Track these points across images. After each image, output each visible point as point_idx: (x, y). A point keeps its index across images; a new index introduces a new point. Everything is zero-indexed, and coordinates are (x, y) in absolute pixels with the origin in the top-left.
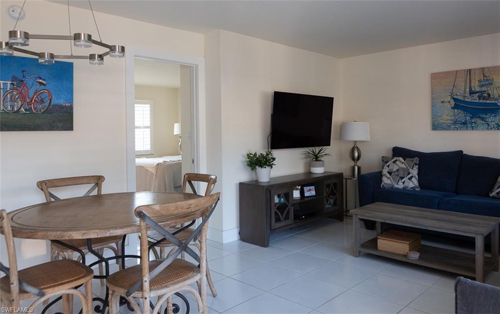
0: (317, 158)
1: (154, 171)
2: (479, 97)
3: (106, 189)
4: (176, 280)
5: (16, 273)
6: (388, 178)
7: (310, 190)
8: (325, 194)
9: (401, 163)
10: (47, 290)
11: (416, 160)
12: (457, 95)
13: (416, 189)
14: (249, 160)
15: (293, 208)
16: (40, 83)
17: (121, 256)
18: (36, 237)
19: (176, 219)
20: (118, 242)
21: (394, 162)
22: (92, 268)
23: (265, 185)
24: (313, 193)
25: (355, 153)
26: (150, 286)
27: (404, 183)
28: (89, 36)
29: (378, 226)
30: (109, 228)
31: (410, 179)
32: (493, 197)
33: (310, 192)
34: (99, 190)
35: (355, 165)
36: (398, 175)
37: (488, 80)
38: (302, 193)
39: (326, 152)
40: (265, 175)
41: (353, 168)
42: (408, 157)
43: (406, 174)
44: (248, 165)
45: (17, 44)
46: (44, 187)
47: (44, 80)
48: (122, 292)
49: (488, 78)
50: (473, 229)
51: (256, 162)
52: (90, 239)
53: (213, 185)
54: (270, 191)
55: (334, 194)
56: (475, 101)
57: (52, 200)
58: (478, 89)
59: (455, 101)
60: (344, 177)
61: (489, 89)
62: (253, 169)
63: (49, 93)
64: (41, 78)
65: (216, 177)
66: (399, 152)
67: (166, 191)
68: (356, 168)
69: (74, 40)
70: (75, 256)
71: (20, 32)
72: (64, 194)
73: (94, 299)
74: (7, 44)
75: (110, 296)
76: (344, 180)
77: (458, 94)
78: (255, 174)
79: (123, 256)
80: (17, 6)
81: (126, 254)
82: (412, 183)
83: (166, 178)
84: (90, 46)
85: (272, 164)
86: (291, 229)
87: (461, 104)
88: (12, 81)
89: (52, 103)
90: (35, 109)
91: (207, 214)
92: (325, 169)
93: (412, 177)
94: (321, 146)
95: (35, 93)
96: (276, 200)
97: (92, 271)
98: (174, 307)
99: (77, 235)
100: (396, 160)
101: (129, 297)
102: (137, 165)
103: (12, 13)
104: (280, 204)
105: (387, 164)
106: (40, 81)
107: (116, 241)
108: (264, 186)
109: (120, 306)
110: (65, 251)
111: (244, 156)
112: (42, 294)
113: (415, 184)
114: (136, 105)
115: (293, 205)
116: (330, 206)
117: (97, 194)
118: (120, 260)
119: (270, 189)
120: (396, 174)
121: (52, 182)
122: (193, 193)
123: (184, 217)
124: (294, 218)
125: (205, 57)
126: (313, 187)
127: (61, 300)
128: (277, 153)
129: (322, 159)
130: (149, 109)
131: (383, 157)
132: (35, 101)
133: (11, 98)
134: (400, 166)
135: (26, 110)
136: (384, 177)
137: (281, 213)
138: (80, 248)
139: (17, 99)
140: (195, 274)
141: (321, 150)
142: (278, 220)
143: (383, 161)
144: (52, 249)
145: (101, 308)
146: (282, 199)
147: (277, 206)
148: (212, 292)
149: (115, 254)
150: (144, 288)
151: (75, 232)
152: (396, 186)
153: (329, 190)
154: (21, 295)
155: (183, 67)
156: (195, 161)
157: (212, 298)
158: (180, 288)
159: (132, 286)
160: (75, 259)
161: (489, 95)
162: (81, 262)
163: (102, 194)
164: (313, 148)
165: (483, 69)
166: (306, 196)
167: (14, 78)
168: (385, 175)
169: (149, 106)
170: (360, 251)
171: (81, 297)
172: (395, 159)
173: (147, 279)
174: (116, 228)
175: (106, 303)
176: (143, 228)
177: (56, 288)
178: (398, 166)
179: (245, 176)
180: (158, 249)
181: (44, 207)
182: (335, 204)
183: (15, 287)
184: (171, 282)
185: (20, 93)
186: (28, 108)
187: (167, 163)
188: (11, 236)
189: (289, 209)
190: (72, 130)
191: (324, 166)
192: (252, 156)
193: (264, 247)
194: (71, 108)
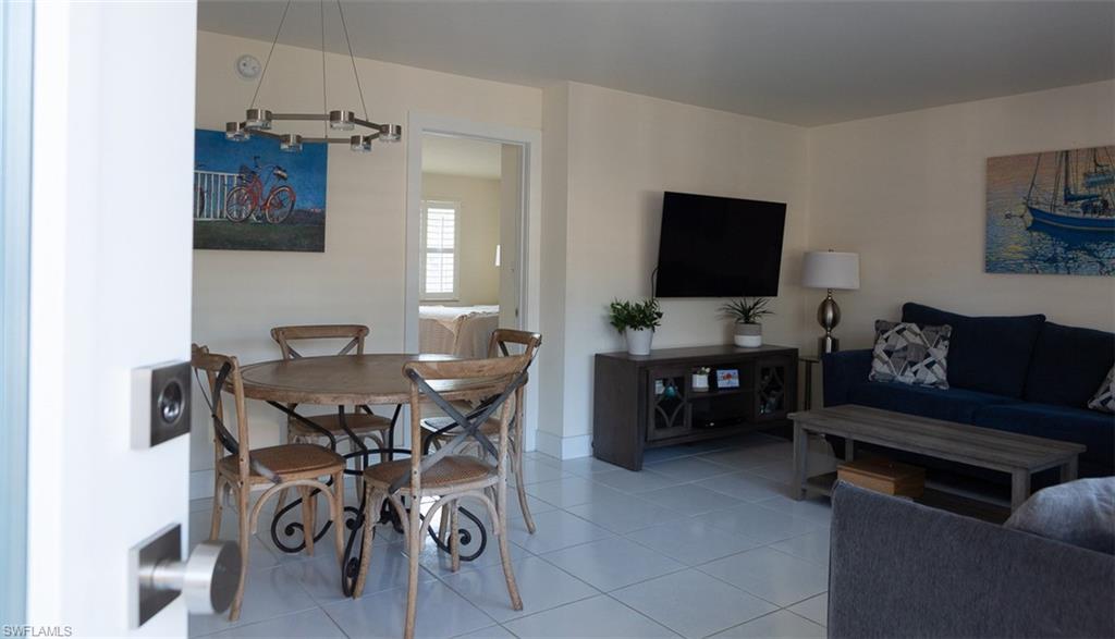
0: (747, 316)
1: (453, 329)
2: (1085, 208)
3: (371, 346)
4: (459, 481)
5: (248, 452)
6: (885, 363)
7: (729, 376)
8: (757, 388)
9: (913, 335)
10: (285, 476)
11: (947, 330)
12: (1038, 203)
13: (942, 387)
14: (613, 314)
15: (691, 405)
16: (278, 175)
17: (388, 450)
20: (384, 430)
21: (899, 332)
22: (345, 460)
23: (638, 359)
24: (735, 382)
25: (828, 311)
27: (915, 373)
28: (352, 114)
29: (849, 449)
31: (929, 366)
32: (1095, 410)
33: (728, 380)
34: (360, 349)
35: (827, 336)
36: (905, 358)
37: (1103, 174)
38: (712, 379)
39: (767, 307)
40: (641, 343)
41: (823, 342)
42: (928, 324)
43: (922, 356)
44: (612, 323)
45: (255, 127)
46: (281, 337)
47: (285, 171)
49: (1105, 168)
50: (1007, 457)
51: (627, 318)
53: (535, 349)
54: (648, 371)
55: (778, 388)
56: (1075, 215)
57: (291, 357)
58: (1082, 191)
59: (1033, 215)
61: (1106, 190)
62: (621, 330)
63: (291, 191)
64: (280, 169)
66: (915, 314)
68: (829, 341)
69: (331, 119)
72: (308, 350)
73: (346, 509)
74: (243, 125)
75: (367, 497)
76: (802, 366)
77: (1041, 200)
78: (623, 341)
79: (391, 451)
80: (250, 57)
81: (394, 448)
82: (933, 375)
85: (655, 324)
87: (1046, 221)
88: (240, 173)
89: (295, 207)
90: (271, 216)
92: (762, 340)
93: (933, 363)
94: (754, 295)
95: (272, 192)
96: (659, 388)
98: (462, 535)
100: (904, 329)
102: (421, 317)
103: (242, 67)
104: (666, 396)
105: (885, 336)
106: (279, 172)
107: (381, 427)
108: (635, 362)
110: (308, 433)
111: (606, 308)
112: (278, 481)
113: (940, 377)
114: (429, 210)
115: (690, 401)
116: (769, 411)
117: (356, 354)
118: (387, 455)
119: (647, 368)
120: (902, 354)
121: (293, 330)
124: (694, 425)
125: (543, 130)
126: (736, 371)
128: (666, 306)
129: (757, 319)
130: (452, 217)
131: (878, 322)
132: (270, 204)
133: (238, 198)
134: (911, 340)
135: (258, 218)
136: (876, 360)
137: (667, 413)
138: (332, 432)
139: (246, 200)
140: (488, 476)
141: (756, 304)
142: (660, 425)
143: (877, 329)
144: (290, 431)
145: (354, 523)
146: (671, 388)
147: (660, 400)
148: (528, 526)
150: (413, 483)
152: (900, 378)
154: (252, 477)
155: (506, 146)
156: (521, 313)
157: (528, 535)
158: (464, 491)
159: (396, 481)
160: (325, 445)
161: (1105, 203)
162: (330, 449)
163: (364, 353)
164: (742, 299)
165: (1095, 150)
166: (719, 386)
167: (243, 169)
168: (878, 357)
169: (453, 211)
170: (804, 491)
171: (329, 493)
172: (901, 326)
173: (417, 468)
175: (362, 513)
177: (296, 475)
178: (907, 340)
179: (606, 344)
181: (280, 366)
185: (251, 192)
186: (260, 215)
187: (476, 316)
188: (243, 396)
189: (683, 407)
190: (323, 251)
191: (760, 334)
192: (619, 307)
193: (633, 470)
194: (322, 215)
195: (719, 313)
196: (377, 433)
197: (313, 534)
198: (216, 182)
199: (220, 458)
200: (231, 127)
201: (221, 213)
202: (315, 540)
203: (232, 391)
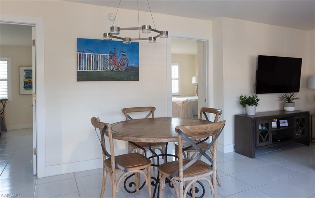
0: (289, 100)
1: (181, 106)
3: (157, 115)
4: (198, 173)
5: (114, 158)
7: (284, 122)
8: (295, 126)
10: (128, 169)
14: (241, 100)
15: (271, 134)
16: (123, 54)
17: (165, 155)
18: (124, 139)
19: (198, 135)
20: (163, 146)
22: (150, 159)
24: (286, 124)
26: (183, 175)
28: (150, 27)
30: (161, 138)
33: (284, 124)
34: (153, 115)
38: (278, 124)
39: (296, 96)
40: (252, 111)
44: (240, 103)
45: (114, 34)
46: (125, 112)
47: (125, 53)
48: (167, 175)
51: (246, 102)
52: (150, 143)
53: (219, 116)
54: (256, 122)
55: (302, 126)
57: (129, 119)
60: (310, 115)
62: (244, 106)
63: (127, 60)
64: (123, 52)
65: (221, 111)
67: (188, 117)
69: (142, 29)
70: (141, 152)
71: (116, 27)
72: (135, 116)
73: (152, 178)
74: (109, 34)
75: (160, 177)
76: (310, 117)
78: (245, 109)
80: (112, 13)
81: (168, 154)
83: (188, 110)
84: (150, 32)
85: (257, 104)
86: (270, 148)
89: (129, 65)
90: (120, 69)
91: (218, 134)
92: (295, 108)
94: (293, 92)
95: (121, 60)
96: (260, 128)
97: (150, 162)
98: (195, 189)
99: (144, 140)
101: (171, 179)
103: (110, 17)
104: (262, 130)
106: (123, 53)
107: (162, 145)
108: (251, 118)
109: (166, 183)
110: (136, 148)
111: (238, 98)
112: (126, 171)
114: (172, 66)
115: (272, 132)
116: (299, 135)
117: (151, 117)
118: (164, 157)
119: (255, 120)
121: (129, 109)
122: (206, 120)
123: (203, 135)
124: (273, 141)
125: (213, 35)
126: (287, 120)
127: (134, 175)
128: (260, 96)
129: (293, 101)
130: (178, 68)
132: (120, 65)
133: (109, 63)
137: (263, 137)
138: (144, 148)
139: (112, 63)
140: (209, 170)
141: (292, 95)
142: (261, 141)
144: (129, 147)
145: (154, 183)
146: (264, 127)
147: (261, 131)
148: (218, 183)
149: (162, 153)
150: (180, 175)
151: (143, 139)
153: (298, 123)
154: (116, 170)
155: (199, 42)
156: (207, 100)
157: (219, 187)
158: (200, 178)
159: (173, 173)
160: (141, 153)
162: (144, 155)
163: (154, 117)
164: (286, 94)
166: (281, 126)
167: (111, 53)
169: (178, 66)
171: (145, 175)
173: (181, 169)
174: (164, 138)
175: (158, 180)
176: (180, 139)
177: (133, 169)
179: (238, 111)
180: (186, 152)
181: (125, 123)
182: (303, 133)
183: (113, 165)
184: (195, 174)
185: (114, 60)
186: (117, 69)
187: (189, 101)
188: (112, 138)
189: (269, 134)
190: (139, 80)
191: (294, 106)
192: (243, 98)
193: (251, 158)
194: (138, 68)
195: (278, 99)
196: (161, 147)
197: (139, 187)
198: (102, 57)
199: (104, 160)
200: (105, 35)
201: (104, 68)
202: (140, 189)
203: (108, 135)
